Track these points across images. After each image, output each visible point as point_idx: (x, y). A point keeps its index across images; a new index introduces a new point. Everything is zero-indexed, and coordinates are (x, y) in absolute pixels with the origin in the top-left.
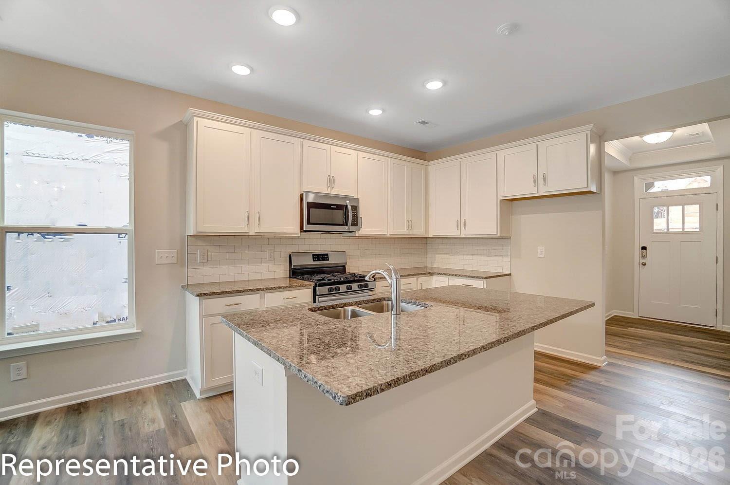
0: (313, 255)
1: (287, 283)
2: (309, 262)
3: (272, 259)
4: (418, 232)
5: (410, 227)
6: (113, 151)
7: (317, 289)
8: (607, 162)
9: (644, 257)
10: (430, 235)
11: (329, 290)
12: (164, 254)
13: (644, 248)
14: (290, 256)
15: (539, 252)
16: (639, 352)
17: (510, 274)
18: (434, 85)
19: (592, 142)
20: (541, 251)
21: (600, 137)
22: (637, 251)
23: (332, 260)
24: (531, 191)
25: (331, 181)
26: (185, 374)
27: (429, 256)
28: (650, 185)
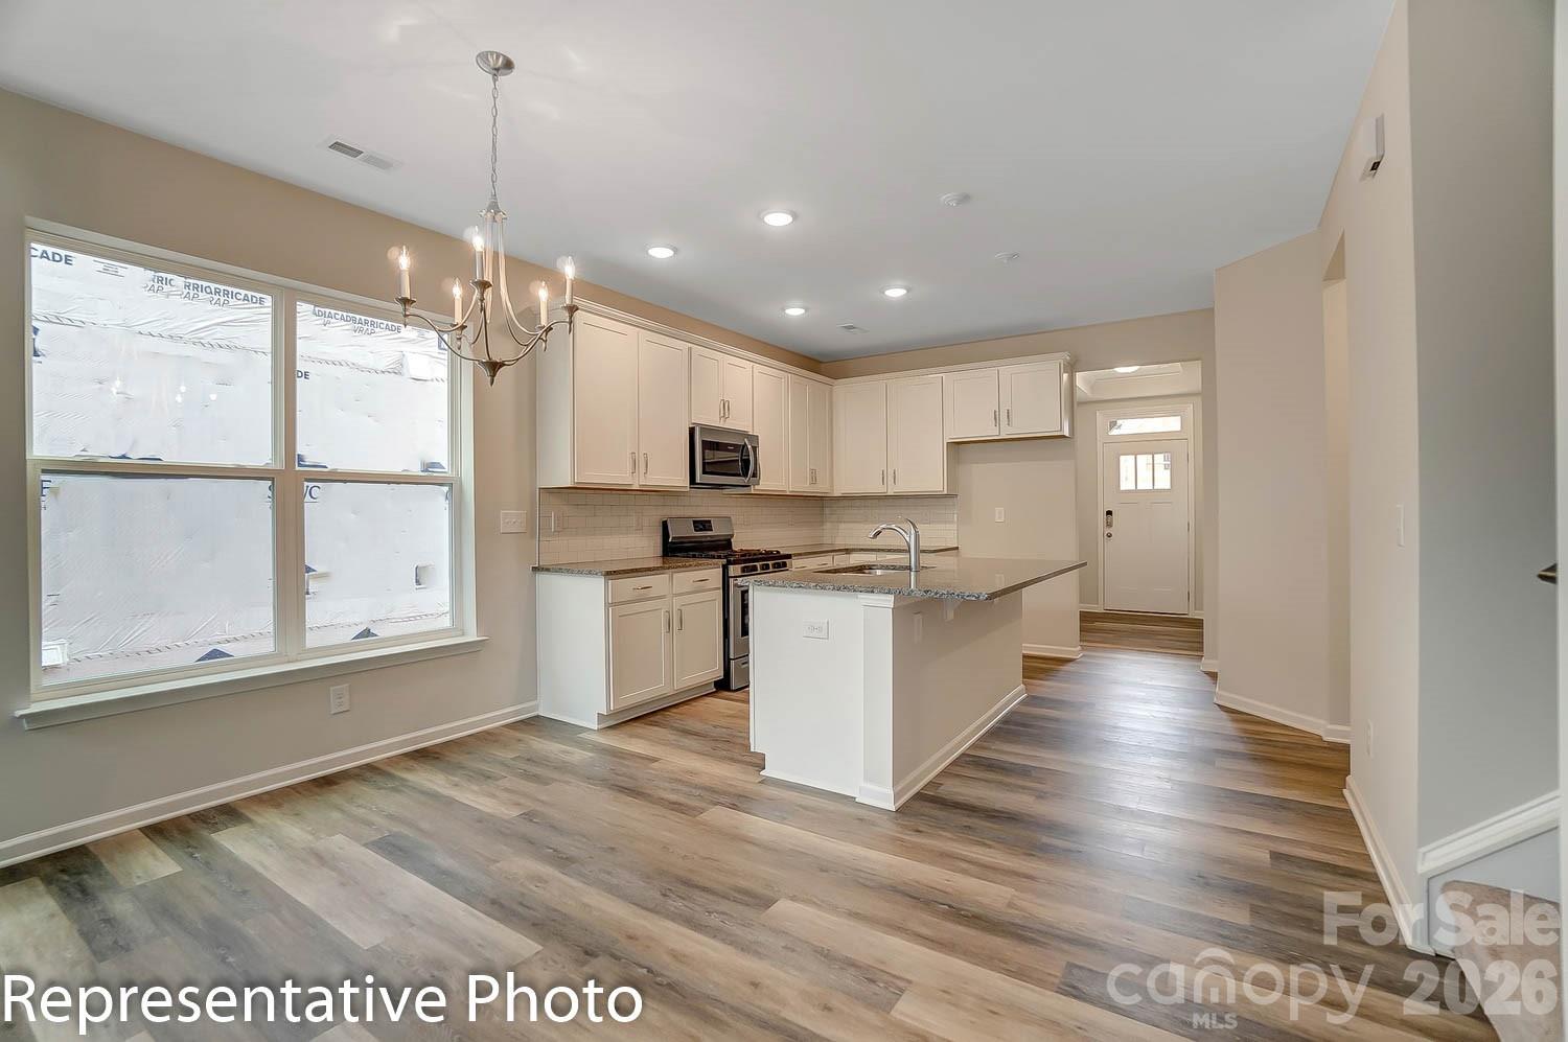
0: (695, 522)
1: (659, 563)
2: (690, 532)
3: (639, 529)
4: (820, 489)
5: (814, 481)
6: (230, 321)
7: (731, 567)
8: (1078, 395)
9: (1109, 525)
10: (837, 494)
11: (743, 570)
12: (511, 518)
13: (1109, 513)
14: (665, 525)
15: (997, 516)
16: (1113, 644)
17: (957, 548)
18: (896, 293)
19: (1065, 372)
20: (999, 515)
21: (1072, 368)
22: (1102, 516)
23: (717, 531)
24: (991, 432)
25: (725, 406)
26: (536, 708)
27: (828, 525)
28: (1113, 425)
